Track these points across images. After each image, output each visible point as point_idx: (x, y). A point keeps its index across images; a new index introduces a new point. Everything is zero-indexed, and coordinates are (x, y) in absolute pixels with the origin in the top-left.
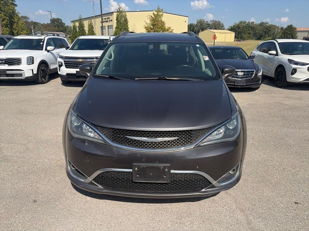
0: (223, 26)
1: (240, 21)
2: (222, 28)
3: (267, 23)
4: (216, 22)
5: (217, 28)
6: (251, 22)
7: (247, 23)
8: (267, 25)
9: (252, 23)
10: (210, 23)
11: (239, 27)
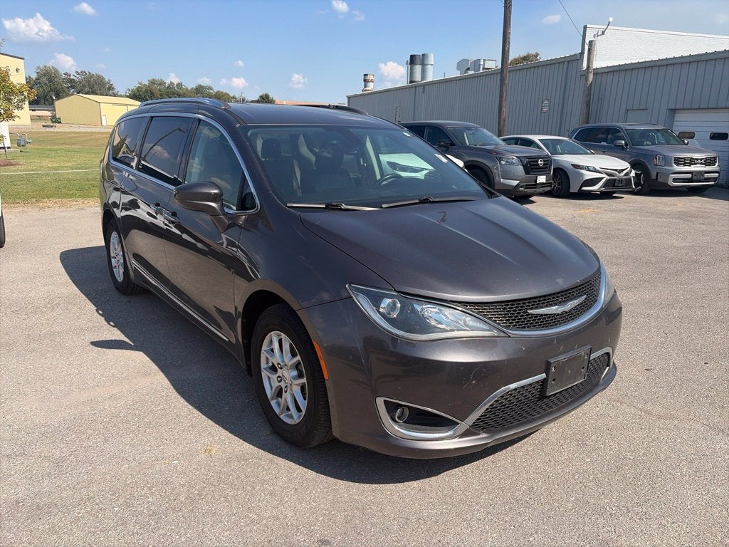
0: (111, 88)
1: (150, 79)
2: (111, 92)
3: (210, 88)
4: (91, 78)
5: (98, 92)
6: (175, 83)
7: (167, 86)
8: (211, 91)
9: (177, 85)
10: (75, 78)
11: (152, 93)
